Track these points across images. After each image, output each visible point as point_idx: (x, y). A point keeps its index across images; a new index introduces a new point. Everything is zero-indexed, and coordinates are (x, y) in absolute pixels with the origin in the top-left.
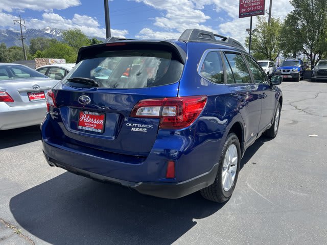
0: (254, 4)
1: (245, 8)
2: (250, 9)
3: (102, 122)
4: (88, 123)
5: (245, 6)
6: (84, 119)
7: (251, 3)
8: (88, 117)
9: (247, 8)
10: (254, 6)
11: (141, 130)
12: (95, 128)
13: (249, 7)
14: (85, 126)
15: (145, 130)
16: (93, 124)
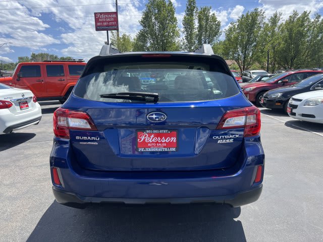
0: (109, 20)
1: (100, 22)
2: (105, 24)
3: (174, 139)
4: (153, 142)
5: (100, 20)
6: (145, 139)
7: (106, 18)
8: (152, 136)
9: (103, 22)
10: (109, 22)
11: (228, 141)
12: (164, 147)
13: (104, 22)
14: (150, 147)
15: (231, 141)
16: (161, 143)
